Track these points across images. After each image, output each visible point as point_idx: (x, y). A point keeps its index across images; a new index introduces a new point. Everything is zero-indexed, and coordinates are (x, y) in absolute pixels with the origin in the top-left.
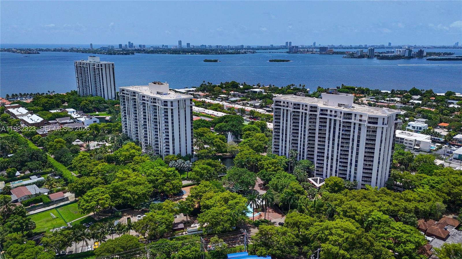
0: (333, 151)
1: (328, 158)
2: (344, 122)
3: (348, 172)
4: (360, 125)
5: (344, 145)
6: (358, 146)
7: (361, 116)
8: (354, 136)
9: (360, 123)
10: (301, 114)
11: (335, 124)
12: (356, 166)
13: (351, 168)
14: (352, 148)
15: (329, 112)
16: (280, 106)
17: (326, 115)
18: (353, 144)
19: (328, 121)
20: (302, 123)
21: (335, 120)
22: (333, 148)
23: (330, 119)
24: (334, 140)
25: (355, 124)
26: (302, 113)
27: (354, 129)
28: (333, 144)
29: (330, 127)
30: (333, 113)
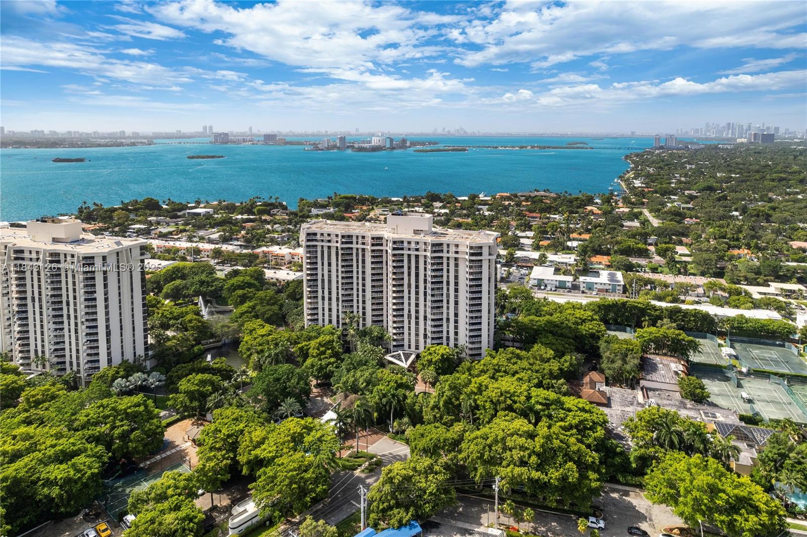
0: (417, 305)
1: (409, 316)
2: (431, 258)
3: (445, 335)
4: (456, 259)
5: (436, 292)
6: (456, 290)
7: (457, 246)
8: (448, 277)
9: (456, 256)
10: (354, 252)
11: (417, 262)
12: (456, 322)
13: (448, 327)
14: (448, 296)
15: (405, 245)
16: (316, 240)
17: (402, 249)
18: (448, 289)
19: (406, 259)
20: (358, 266)
21: (417, 257)
22: (417, 299)
23: (409, 256)
24: (417, 287)
25: (448, 258)
26: (357, 249)
27: (448, 266)
28: (417, 293)
29: (409, 268)
30: (413, 246)
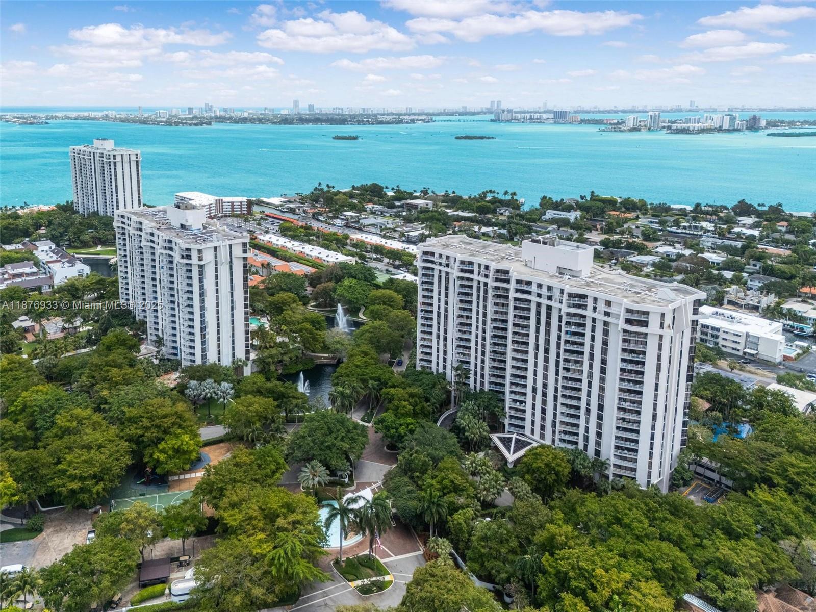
0: (545, 377)
1: (534, 390)
2: (568, 314)
3: (582, 431)
4: (606, 324)
5: (572, 366)
6: (603, 371)
7: (608, 303)
8: (592, 347)
9: (607, 319)
10: (475, 284)
11: (549, 316)
12: (600, 417)
13: (587, 421)
14: (590, 375)
15: (534, 288)
16: (432, 262)
17: (529, 293)
18: (591, 366)
19: (533, 307)
20: (478, 303)
21: (549, 308)
22: (546, 368)
23: (539, 305)
24: (547, 351)
25: (594, 320)
26: (479, 282)
27: (593, 330)
28: (546, 360)
29: (538, 322)
30: (544, 291)
